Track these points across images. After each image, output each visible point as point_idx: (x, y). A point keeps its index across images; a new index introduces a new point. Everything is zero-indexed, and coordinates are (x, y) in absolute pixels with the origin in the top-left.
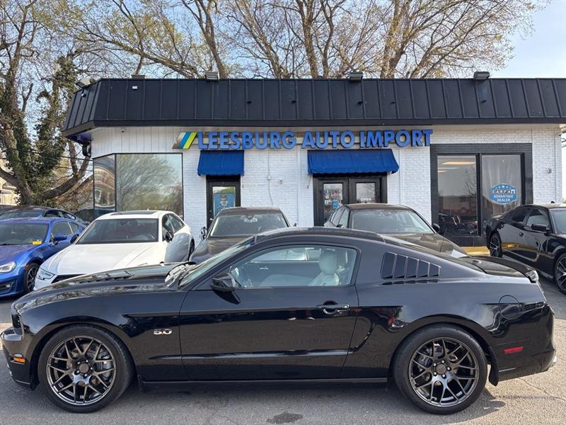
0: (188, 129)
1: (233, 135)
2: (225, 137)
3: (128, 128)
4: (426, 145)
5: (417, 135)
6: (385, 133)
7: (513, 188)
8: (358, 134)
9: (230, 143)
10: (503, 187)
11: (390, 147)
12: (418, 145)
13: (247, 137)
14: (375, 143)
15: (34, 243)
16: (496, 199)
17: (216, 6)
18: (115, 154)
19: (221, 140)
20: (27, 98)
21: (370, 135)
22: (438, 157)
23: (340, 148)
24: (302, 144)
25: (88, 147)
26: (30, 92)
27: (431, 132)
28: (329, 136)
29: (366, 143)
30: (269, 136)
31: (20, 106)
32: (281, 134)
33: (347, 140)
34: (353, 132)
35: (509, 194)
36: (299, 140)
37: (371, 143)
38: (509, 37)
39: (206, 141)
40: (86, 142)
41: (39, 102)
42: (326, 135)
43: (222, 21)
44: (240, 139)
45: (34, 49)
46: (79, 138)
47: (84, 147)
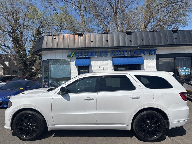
0: (72, 51)
1: (87, 52)
2: (84, 53)
3: (53, 51)
4: (154, 54)
5: (151, 51)
6: (140, 50)
7: (188, 69)
8: (130, 51)
9: (86, 55)
10: (184, 69)
11: (141, 55)
12: (151, 55)
13: (91, 53)
14: (136, 54)
15: (20, 89)
16: (182, 73)
17: (86, 10)
18: (49, 59)
19: (83, 54)
20: (26, 42)
21: (134, 51)
22: (159, 58)
23: (123, 56)
24: (110, 55)
25: (41, 57)
26: (27, 40)
27: (156, 49)
28: (120, 52)
29: (133, 54)
30: (99, 52)
31: (24, 44)
32: (103, 52)
33: (126, 53)
34: (128, 50)
35: (187, 71)
36: (109, 54)
37: (135, 54)
38: (189, 14)
39: (78, 54)
40: (40, 56)
41: (30, 43)
42: (119, 51)
43: (87, 15)
44: (89, 54)
45: (29, 26)
46: (38, 55)
47: (40, 57)
